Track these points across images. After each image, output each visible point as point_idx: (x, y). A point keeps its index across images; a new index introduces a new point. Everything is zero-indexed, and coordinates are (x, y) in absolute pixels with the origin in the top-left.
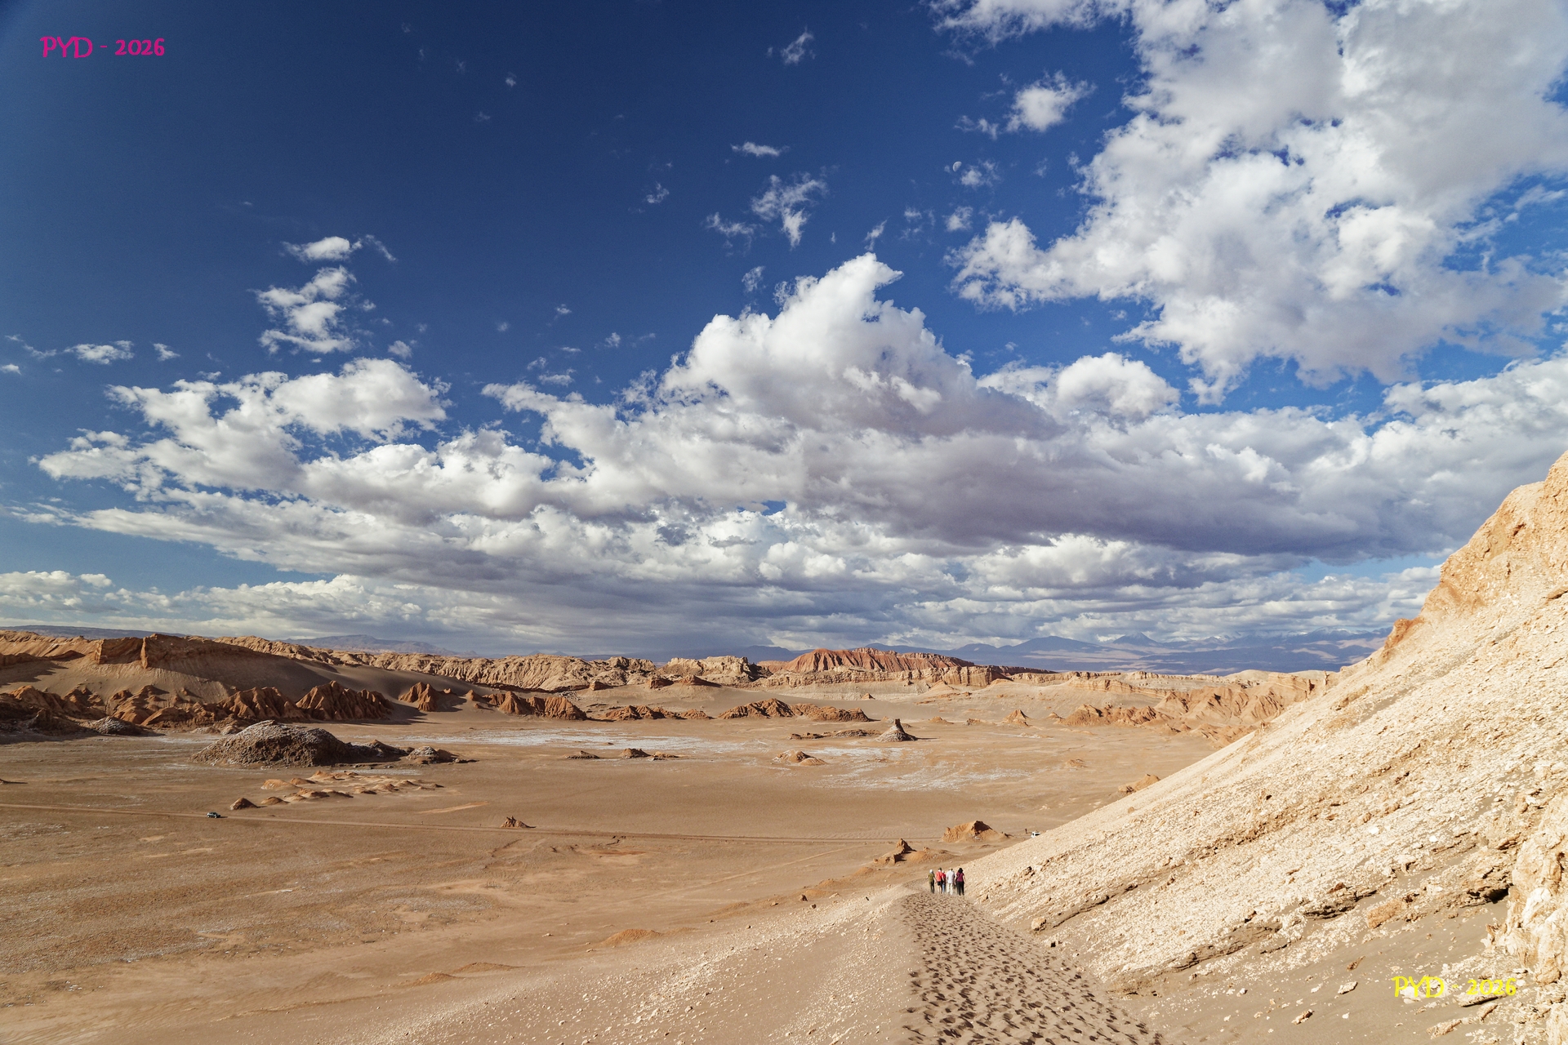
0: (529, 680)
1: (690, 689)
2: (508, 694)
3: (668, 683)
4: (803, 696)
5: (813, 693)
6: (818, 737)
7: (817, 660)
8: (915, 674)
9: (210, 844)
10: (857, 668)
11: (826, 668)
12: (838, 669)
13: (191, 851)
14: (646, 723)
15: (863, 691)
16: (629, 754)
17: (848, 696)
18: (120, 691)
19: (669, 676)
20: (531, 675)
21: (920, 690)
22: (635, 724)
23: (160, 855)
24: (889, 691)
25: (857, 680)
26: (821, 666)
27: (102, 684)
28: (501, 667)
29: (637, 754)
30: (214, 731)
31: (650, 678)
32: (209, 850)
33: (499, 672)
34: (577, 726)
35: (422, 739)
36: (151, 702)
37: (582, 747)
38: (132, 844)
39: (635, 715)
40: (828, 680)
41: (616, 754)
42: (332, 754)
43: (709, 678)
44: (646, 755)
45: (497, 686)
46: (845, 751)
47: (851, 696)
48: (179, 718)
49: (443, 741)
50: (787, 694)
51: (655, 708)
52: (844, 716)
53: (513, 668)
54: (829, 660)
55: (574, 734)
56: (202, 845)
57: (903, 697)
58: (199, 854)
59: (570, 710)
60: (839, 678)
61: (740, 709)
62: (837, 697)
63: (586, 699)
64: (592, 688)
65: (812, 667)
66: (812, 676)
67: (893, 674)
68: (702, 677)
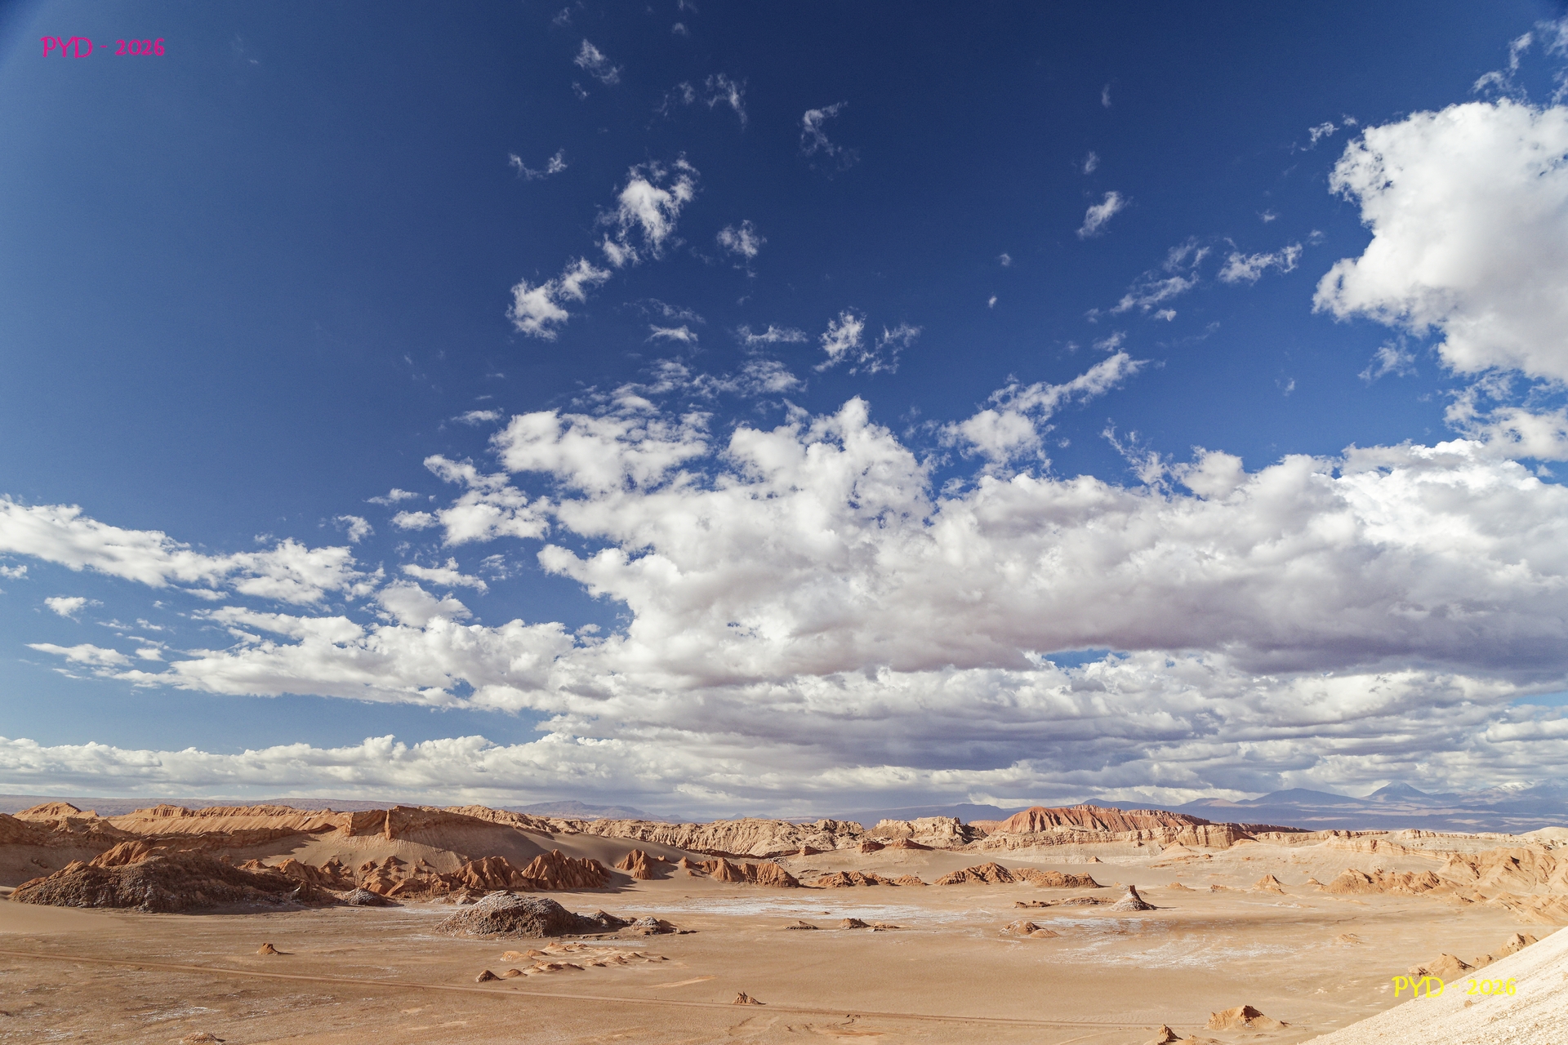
0: (738, 845)
1: (904, 853)
2: (720, 860)
3: (879, 846)
4: (1023, 859)
5: (1033, 856)
6: (1044, 905)
7: (1033, 820)
8: (1145, 834)
9: (464, 1017)
10: (1079, 828)
11: (1043, 828)
12: (1058, 829)
13: (447, 1024)
14: (860, 890)
15: (1088, 854)
16: (848, 924)
17: (1072, 859)
18: (367, 862)
19: (879, 839)
20: (739, 840)
21: (1152, 852)
22: (849, 891)
23: (422, 1028)
24: (1117, 853)
25: (1081, 842)
26: (1038, 826)
27: (352, 856)
28: (710, 832)
29: (857, 924)
30: (449, 901)
31: (860, 841)
32: (464, 1023)
33: (709, 838)
34: (791, 893)
35: (641, 909)
36: (393, 873)
37: (799, 917)
38: (395, 1016)
39: (848, 881)
40: (1049, 842)
41: (834, 924)
42: (561, 924)
43: (921, 840)
44: (866, 926)
45: (709, 852)
46: (1078, 922)
47: (1075, 860)
48: (417, 888)
49: (663, 911)
50: (1005, 857)
51: (869, 875)
52: (1071, 881)
53: (720, 833)
54: (1046, 819)
55: (788, 903)
56: (456, 1018)
57: (1134, 861)
58: (456, 1028)
59: (782, 877)
60: (1061, 840)
61: (957, 874)
62: (1060, 860)
63: (797, 865)
64: (802, 853)
65: (1028, 827)
66: (1029, 837)
67: (1119, 835)
68: (914, 840)
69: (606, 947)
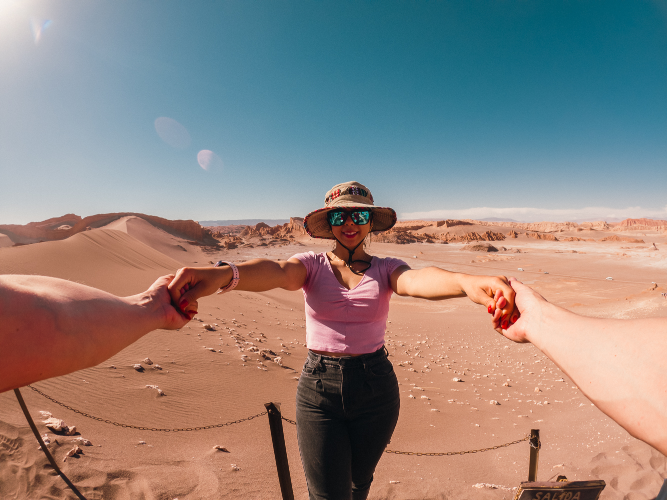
0: (541, 229)
1: (590, 232)
2: (536, 233)
3: (581, 230)
4: (624, 234)
5: (627, 234)
6: (628, 248)
7: (628, 223)
8: (659, 227)
10: (640, 225)
11: (631, 225)
12: (635, 225)
14: (576, 242)
15: (643, 233)
16: (572, 252)
18: (442, 233)
19: (582, 228)
20: (541, 228)
21: (661, 233)
22: (572, 242)
24: (650, 233)
25: (641, 229)
27: (438, 232)
28: (533, 225)
29: (574, 252)
30: (463, 243)
31: (577, 228)
33: (532, 227)
34: (556, 242)
35: (514, 246)
36: (448, 236)
37: (558, 249)
39: (572, 240)
40: (632, 229)
41: (568, 251)
42: (492, 249)
43: (595, 228)
44: (576, 252)
45: (532, 231)
46: (638, 253)
47: (639, 235)
49: (519, 247)
50: (619, 233)
51: (579, 238)
52: (637, 241)
53: (536, 226)
54: (632, 222)
55: (555, 245)
57: (655, 235)
59: (554, 238)
60: (635, 229)
61: (605, 238)
62: (634, 235)
63: (558, 235)
64: (560, 231)
65: (626, 225)
66: (627, 228)
67: (652, 228)
68: (593, 228)
69: (504, 256)
